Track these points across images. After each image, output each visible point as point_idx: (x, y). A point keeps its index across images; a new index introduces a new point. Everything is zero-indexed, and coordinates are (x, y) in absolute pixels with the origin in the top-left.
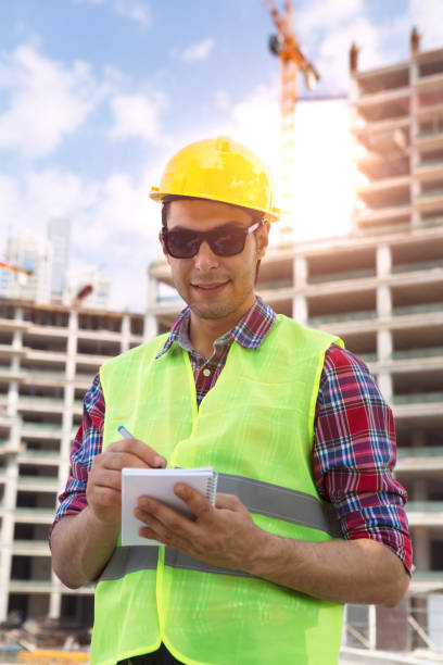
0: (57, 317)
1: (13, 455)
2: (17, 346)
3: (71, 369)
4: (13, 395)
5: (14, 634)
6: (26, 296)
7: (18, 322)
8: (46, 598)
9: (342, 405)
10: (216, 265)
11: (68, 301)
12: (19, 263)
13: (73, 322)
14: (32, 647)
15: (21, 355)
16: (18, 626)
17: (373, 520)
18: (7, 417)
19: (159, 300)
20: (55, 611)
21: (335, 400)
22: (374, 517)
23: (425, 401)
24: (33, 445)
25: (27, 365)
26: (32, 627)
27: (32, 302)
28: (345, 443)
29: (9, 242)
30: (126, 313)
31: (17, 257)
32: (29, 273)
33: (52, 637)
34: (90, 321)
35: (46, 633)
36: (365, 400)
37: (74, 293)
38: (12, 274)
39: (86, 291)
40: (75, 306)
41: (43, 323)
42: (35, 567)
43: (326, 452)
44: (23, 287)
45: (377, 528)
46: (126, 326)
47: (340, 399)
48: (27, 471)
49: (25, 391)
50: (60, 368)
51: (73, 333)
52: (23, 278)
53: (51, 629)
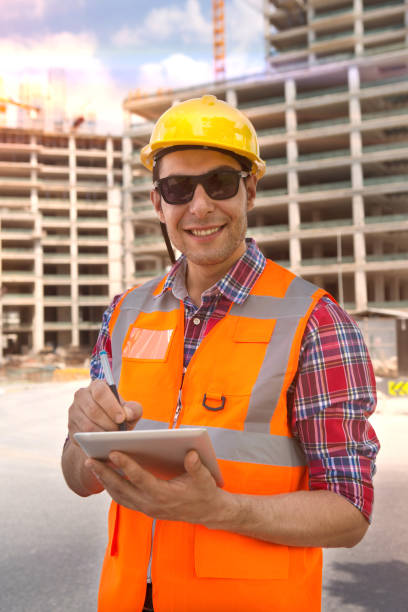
0: (60, 141)
1: (38, 239)
2: (34, 163)
3: (73, 178)
4: (34, 198)
5: (50, 357)
6: (38, 127)
7: (33, 146)
8: (69, 333)
9: (322, 364)
10: (212, 209)
11: (67, 129)
12: (31, 103)
13: (72, 144)
14: (62, 365)
15: (38, 170)
16: (53, 352)
17: (333, 470)
18: (31, 213)
19: (132, 126)
20: (76, 341)
21: (316, 358)
22: (334, 468)
23: (321, 190)
24: (51, 232)
25: (42, 176)
26: (61, 352)
27: (41, 131)
28: (323, 400)
29: (21, 87)
30: (109, 136)
31: (28, 98)
32: (38, 110)
33: (75, 359)
34: (84, 143)
35: (71, 356)
36: (344, 359)
37: (71, 123)
38: (25, 112)
39: (79, 122)
40: (73, 133)
41: (51, 146)
42: (60, 313)
43: (304, 408)
44: (35, 121)
45: (336, 479)
46: (110, 146)
47: (321, 357)
48: (49, 250)
49: (42, 195)
50: (65, 177)
51: (72, 152)
52: (33, 114)
53: (75, 353)
